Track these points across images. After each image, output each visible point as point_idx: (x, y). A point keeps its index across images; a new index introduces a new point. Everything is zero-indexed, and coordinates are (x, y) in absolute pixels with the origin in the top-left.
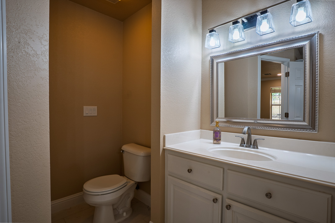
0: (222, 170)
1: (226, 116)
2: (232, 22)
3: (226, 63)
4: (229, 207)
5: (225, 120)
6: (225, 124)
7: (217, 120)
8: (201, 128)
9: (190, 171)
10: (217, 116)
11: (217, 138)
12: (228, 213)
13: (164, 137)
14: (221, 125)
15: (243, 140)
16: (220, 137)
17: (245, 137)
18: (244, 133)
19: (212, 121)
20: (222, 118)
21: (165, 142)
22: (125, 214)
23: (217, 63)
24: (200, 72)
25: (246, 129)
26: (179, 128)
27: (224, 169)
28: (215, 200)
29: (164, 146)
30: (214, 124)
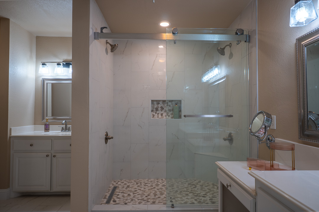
0: (51, 140)
1: (53, 115)
2: (56, 63)
3: (52, 84)
4: (54, 156)
5: (52, 118)
6: (52, 120)
7: (47, 118)
8: (35, 124)
9: (31, 145)
10: (47, 116)
11: (47, 129)
12: (54, 159)
13: (11, 129)
14: (49, 121)
15: (63, 128)
16: (49, 128)
17: (64, 126)
18: (63, 124)
19: (43, 118)
20: (50, 117)
21: (11, 133)
24: (35, 87)
25: (64, 121)
27: (52, 140)
28: (47, 156)
30: (45, 121)
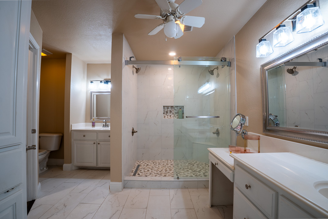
1: (97, 116)
2: (100, 81)
3: (97, 95)
4: (99, 144)
5: (96, 118)
6: (97, 120)
7: (94, 118)
8: (86, 122)
9: (84, 136)
10: (93, 117)
11: (93, 125)
12: (99, 145)
13: (71, 125)
14: (95, 120)
15: (104, 125)
16: (95, 124)
18: (104, 122)
19: (91, 118)
22: (45, 168)
23: (94, 95)
24: (86, 97)
25: (104, 120)
26: (77, 122)
27: (97, 133)
28: (94, 143)
29: (71, 129)
30: (92, 120)
